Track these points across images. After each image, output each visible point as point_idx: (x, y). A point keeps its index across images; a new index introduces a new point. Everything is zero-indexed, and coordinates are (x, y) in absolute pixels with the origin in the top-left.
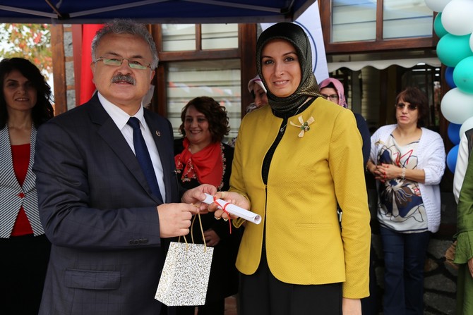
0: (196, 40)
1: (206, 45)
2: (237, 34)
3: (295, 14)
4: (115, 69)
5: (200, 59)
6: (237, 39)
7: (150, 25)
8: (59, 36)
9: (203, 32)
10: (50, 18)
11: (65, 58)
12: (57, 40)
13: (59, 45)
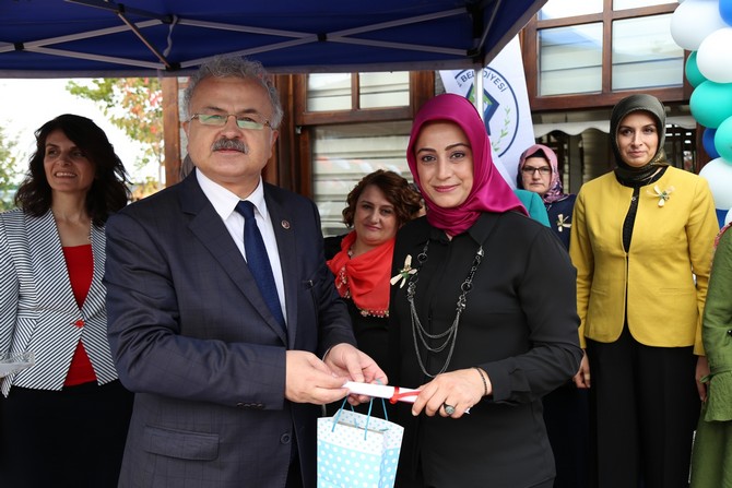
0: (353, 95)
1: (366, 103)
2: (407, 87)
3: (488, 57)
4: (217, 131)
5: (356, 122)
6: (408, 94)
7: (291, 76)
8: (172, 94)
9: (361, 85)
10: (155, 69)
11: (179, 122)
12: (170, 100)
13: (172, 106)
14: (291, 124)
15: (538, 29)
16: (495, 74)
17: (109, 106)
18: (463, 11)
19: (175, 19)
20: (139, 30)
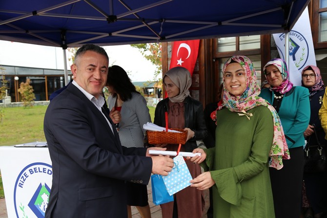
0: (236, 45)
1: (242, 48)
2: (260, 40)
3: (291, 26)
6: (259, 43)
7: (211, 39)
8: (165, 47)
9: (240, 40)
10: (156, 40)
11: (168, 58)
12: (164, 50)
13: (165, 52)
14: (211, 57)
15: (319, 13)
16: (298, 34)
17: (145, 50)
18: (280, 8)
19: (164, 20)
20: (149, 26)
